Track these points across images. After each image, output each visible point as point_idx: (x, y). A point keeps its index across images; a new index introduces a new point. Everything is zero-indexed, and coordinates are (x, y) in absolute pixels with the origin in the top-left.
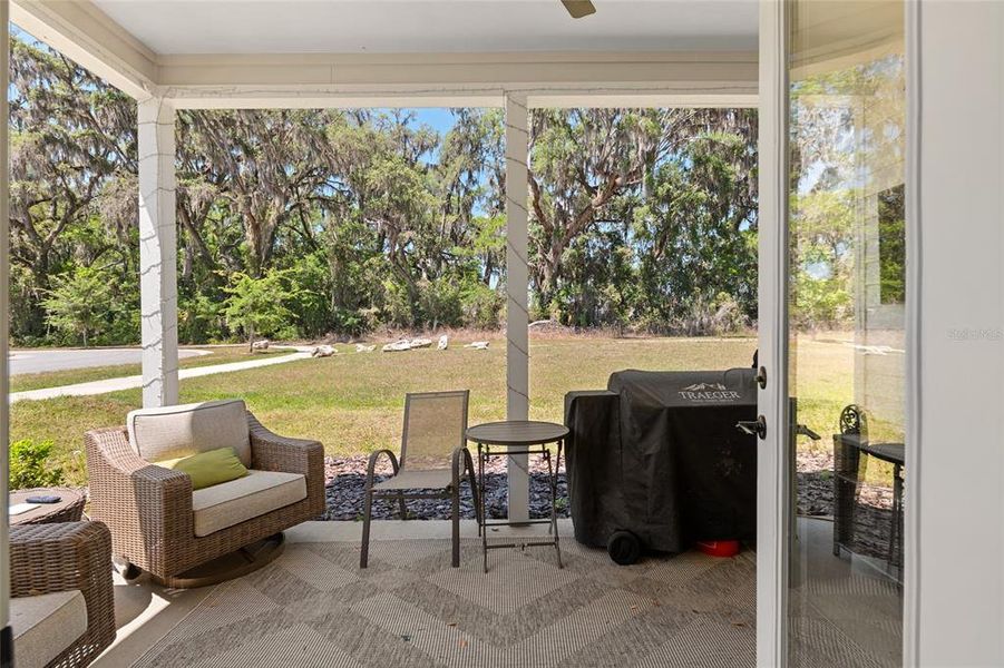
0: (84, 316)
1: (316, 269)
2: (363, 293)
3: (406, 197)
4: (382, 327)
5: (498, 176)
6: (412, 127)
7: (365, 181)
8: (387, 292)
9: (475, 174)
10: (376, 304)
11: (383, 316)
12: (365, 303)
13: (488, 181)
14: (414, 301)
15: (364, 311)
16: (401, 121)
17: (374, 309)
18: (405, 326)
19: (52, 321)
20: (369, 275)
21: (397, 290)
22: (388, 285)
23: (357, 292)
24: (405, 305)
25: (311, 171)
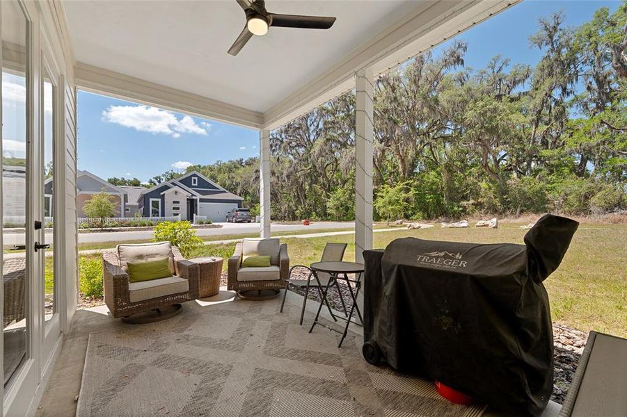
0: (337, 209)
1: (435, 179)
2: (464, 191)
3: (494, 123)
4: (477, 213)
5: (598, 81)
6: (507, 71)
7: (463, 120)
8: (483, 190)
9: (569, 86)
10: (473, 198)
11: (478, 205)
12: (465, 198)
13: (585, 88)
14: (503, 194)
15: (464, 203)
16: (496, 70)
17: (472, 201)
18: (496, 211)
19: (329, 211)
20: (470, 180)
21: (490, 188)
22: (483, 185)
23: (460, 191)
24: (495, 198)
25: (436, 122)
